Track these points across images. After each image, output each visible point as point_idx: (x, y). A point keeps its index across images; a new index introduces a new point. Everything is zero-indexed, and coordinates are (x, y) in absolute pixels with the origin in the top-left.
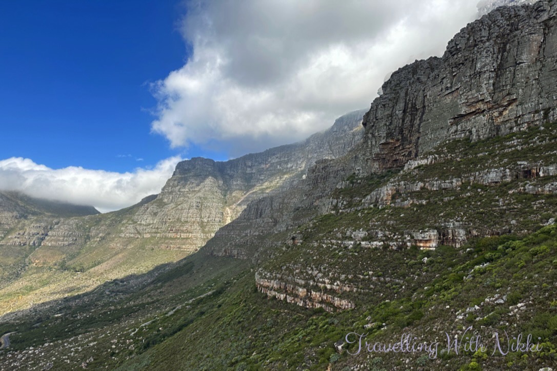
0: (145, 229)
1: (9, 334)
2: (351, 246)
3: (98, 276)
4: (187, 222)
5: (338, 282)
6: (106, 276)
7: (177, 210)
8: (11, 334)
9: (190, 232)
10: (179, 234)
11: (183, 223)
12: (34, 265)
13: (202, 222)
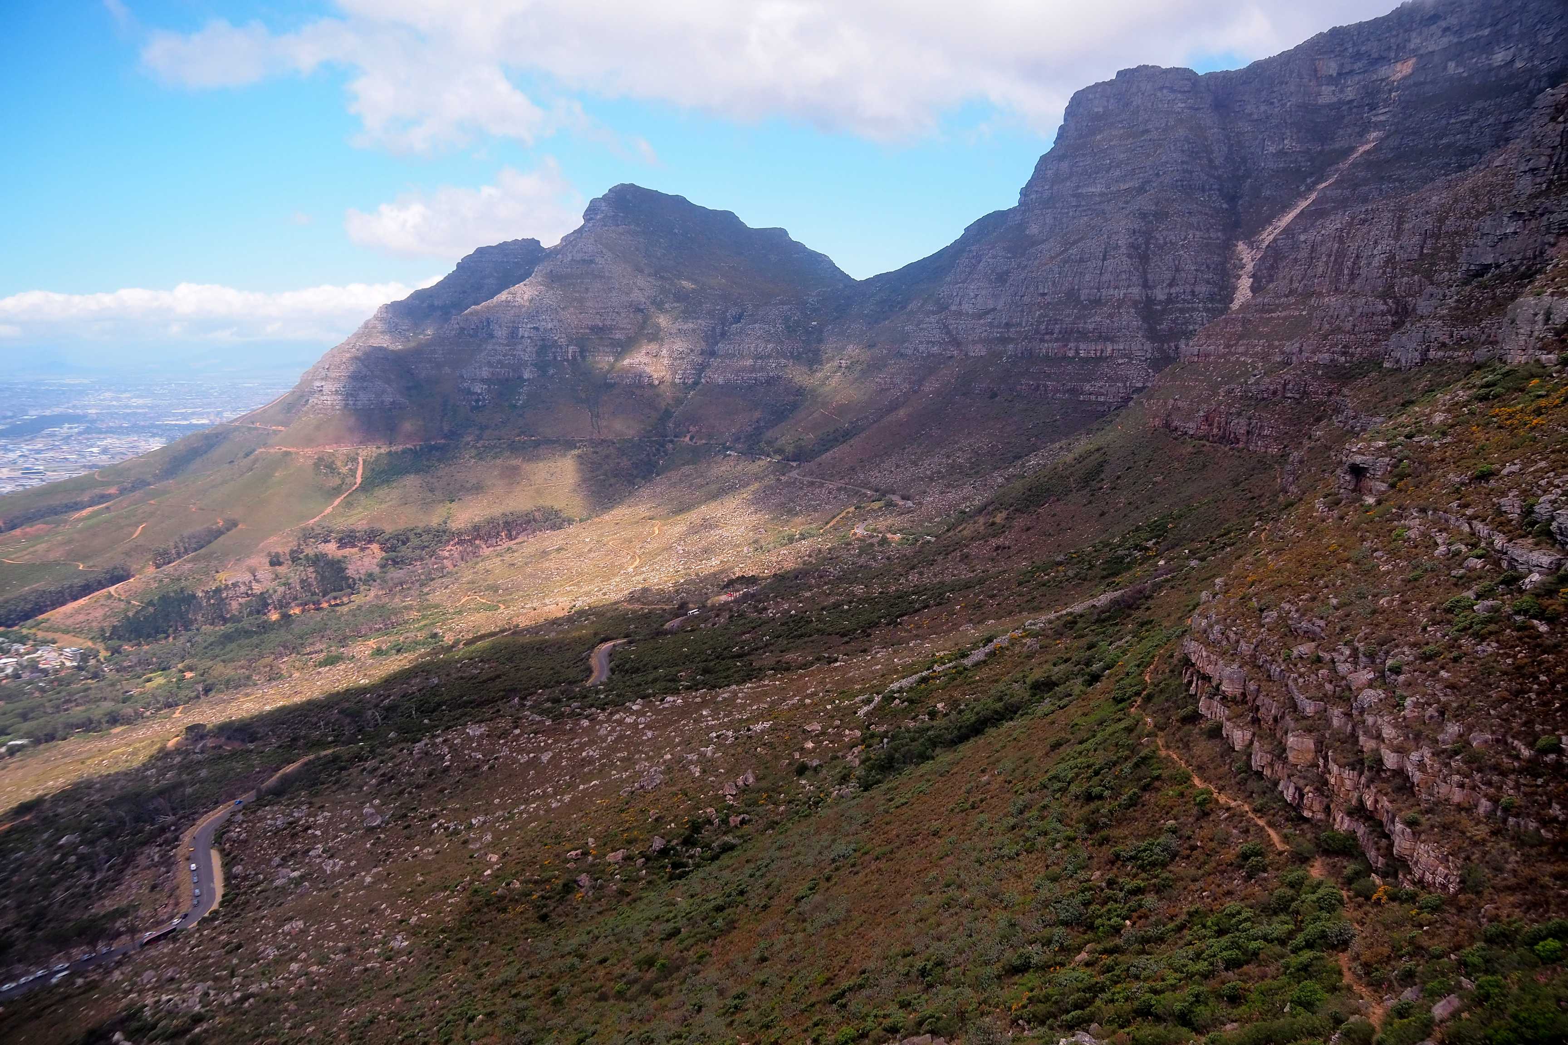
0: (973, 329)
1: (610, 644)
2: (1535, 577)
3: (842, 478)
4: (1097, 302)
5: (1427, 752)
6: (862, 477)
7: (1065, 262)
8: (614, 646)
9: (1107, 339)
10: (1072, 345)
11: (1085, 307)
12: (687, 439)
13: (1150, 301)
